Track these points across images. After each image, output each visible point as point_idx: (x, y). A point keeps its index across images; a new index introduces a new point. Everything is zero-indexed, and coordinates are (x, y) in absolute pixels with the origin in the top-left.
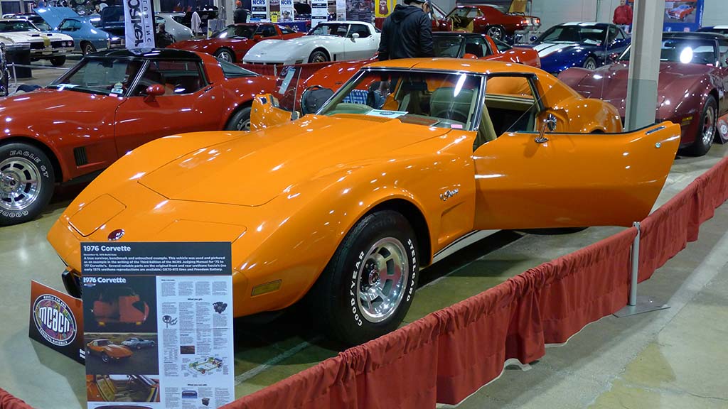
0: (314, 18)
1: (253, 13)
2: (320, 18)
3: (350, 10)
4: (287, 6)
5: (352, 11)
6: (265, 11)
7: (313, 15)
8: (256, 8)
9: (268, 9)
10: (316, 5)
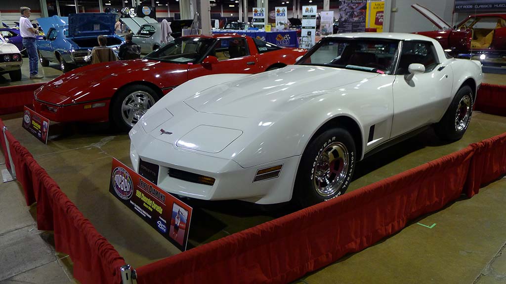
0: (304, 28)
1: (254, 23)
2: (309, 28)
3: (343, 19)
4: (282, 17)
5: (345, 21)
6: (264, 22)
7: (303, 25)
8: (256, 19)
9: (266, 20)
10: (306, 16)
